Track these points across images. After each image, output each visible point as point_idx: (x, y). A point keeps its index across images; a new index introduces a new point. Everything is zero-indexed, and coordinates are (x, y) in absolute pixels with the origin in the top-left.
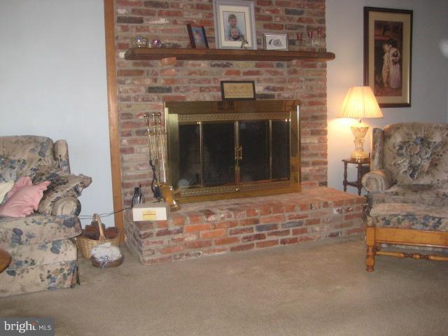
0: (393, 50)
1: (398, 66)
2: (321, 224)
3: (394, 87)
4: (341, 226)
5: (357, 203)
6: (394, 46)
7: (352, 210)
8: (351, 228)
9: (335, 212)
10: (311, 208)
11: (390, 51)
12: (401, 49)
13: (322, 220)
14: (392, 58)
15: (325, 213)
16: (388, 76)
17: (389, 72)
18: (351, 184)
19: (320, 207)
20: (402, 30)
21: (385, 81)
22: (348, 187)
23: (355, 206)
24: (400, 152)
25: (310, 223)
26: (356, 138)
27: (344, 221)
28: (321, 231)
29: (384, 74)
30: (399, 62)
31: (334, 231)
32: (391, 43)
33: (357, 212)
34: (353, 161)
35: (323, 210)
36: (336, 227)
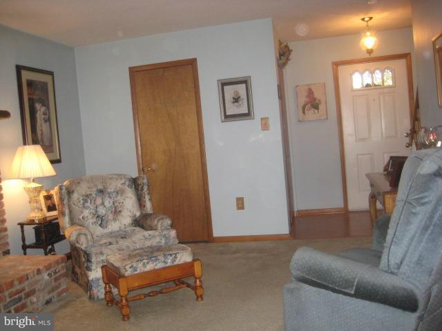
0: (43, 109)
1: (48, 123)
2: (37, 293)
3: (46, 144)
4: (53, 290)
5: (62, 263)
6: (43, 105)
7: (59, 271)
8: (60, 290)
9: (46, 277)
10: (28, 278)
11: (40, 109)
12: (48, 108)
13: (37, 289)
14: (43, 116)
15: (38, 281)
16: (42, 134)
17: (42, 130)
18: (30, 247)
19: (34, 276)
20: (47, 89)
21: (40, 139)
22: (28, 250)
23: (60, 267)
24: (86, 205)
25: (28, 295)
26: (31, 198)
27: (54, 284)
28: (38, 301)
29: (39, 133)
30: (48, 120)
31: (47, 297)
32: (41, 102)
33: (62, 272)
34: (31, 222)
35: (37, 277)
36: (49, 293)
